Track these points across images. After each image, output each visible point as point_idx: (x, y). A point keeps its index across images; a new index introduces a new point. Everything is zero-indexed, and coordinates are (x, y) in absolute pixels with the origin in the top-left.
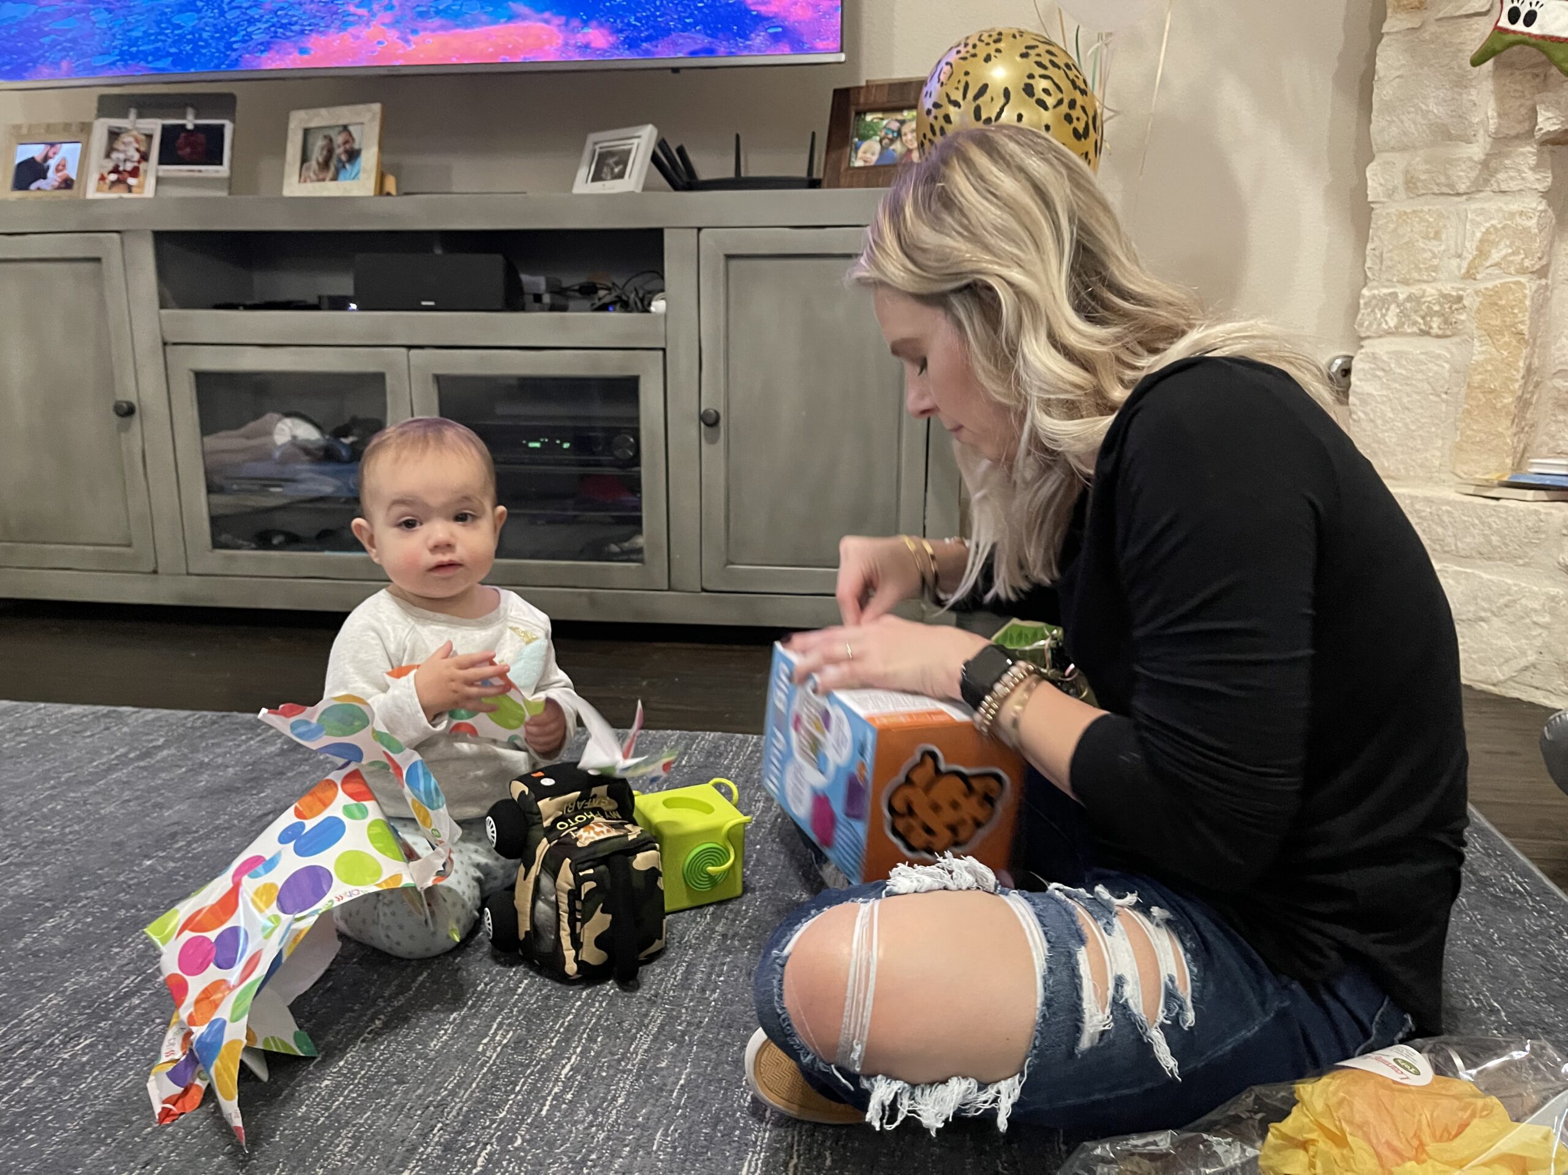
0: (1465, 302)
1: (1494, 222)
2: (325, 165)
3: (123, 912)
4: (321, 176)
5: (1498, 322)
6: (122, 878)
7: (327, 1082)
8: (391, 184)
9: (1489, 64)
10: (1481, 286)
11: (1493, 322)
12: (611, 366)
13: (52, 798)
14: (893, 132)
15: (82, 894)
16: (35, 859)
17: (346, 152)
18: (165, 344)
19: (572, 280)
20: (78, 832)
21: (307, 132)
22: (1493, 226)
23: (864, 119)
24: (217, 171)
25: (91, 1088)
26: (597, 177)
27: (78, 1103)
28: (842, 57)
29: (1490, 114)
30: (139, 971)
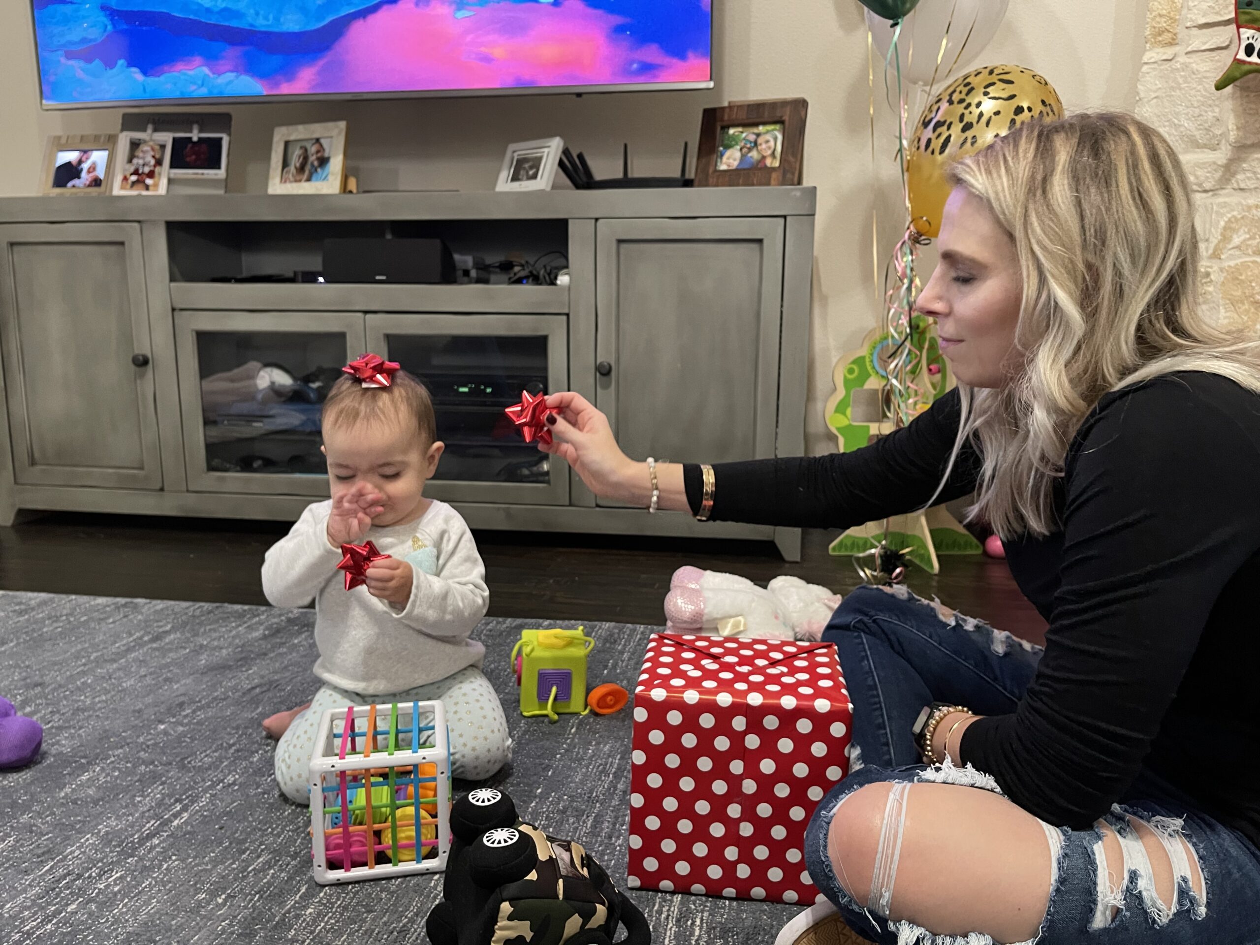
0: (1212, 277)
1: (1235, 213)
2: (301, 169)
3: (143, 767)
4: (298, 178)
5: (1239, 293)
6: (141, 739)
7: (310, 910)
8: (352, 184)
9: (1229, 89)
10: (1226, 264)
11: (1235, 293)
12: (524, 327)
13: (84, 673)
14: (751, 142)
15: (110, 753)
16: (72, 723)
17: (318, 159)
18: (173, 310)
19: (493, 258)
20: (106, 701)
21: (287, 144)
22: (1234, 216)
23: (727, 133)
24: (216, 174)
25: (122, 914)
26: (515, 178)
27: (112, 925)
28: (711, 85)
29: (1230, 128)
30: (157, 817)
